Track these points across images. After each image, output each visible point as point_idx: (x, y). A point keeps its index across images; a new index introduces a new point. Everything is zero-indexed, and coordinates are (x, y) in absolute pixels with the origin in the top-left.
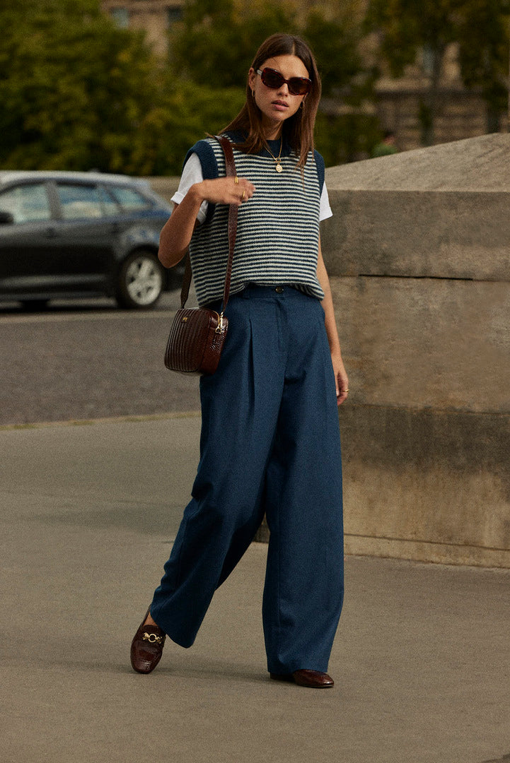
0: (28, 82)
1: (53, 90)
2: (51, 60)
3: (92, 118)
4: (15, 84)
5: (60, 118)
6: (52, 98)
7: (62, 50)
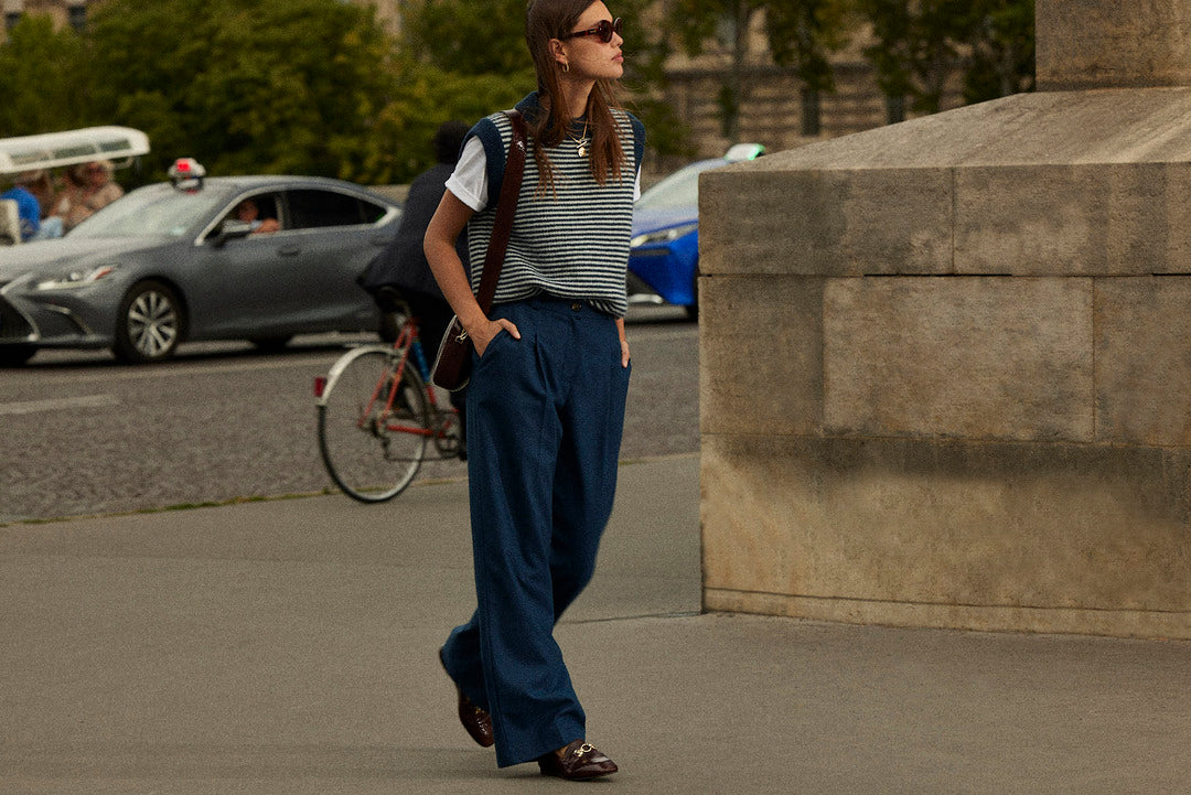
0: (233, 74)
1: (265, 84)
2: (259, 46)
3: (314, 117)
4: (216, 77)
5: (274, 118)
6: (263, 93)
7: (274, 33)
